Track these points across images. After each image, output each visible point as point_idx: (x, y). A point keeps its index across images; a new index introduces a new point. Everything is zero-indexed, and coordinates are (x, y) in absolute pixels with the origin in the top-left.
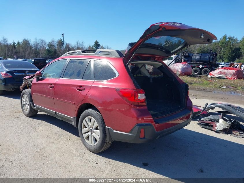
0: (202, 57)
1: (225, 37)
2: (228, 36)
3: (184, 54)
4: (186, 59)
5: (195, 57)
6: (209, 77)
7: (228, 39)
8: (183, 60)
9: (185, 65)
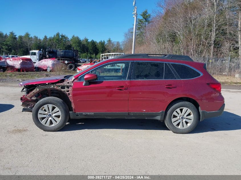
0: (66, 54)
1: (58, 34)
2: (61, 34)
3: (49, 50)
4: (50, 55)
5: (59, 53)
6: (78, 72)
7: (61, 37)
8: (47, 56)
9: (55, 61)
